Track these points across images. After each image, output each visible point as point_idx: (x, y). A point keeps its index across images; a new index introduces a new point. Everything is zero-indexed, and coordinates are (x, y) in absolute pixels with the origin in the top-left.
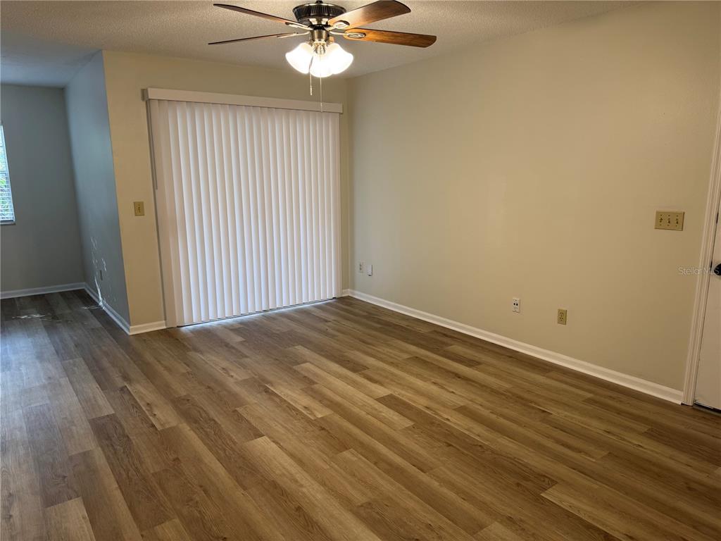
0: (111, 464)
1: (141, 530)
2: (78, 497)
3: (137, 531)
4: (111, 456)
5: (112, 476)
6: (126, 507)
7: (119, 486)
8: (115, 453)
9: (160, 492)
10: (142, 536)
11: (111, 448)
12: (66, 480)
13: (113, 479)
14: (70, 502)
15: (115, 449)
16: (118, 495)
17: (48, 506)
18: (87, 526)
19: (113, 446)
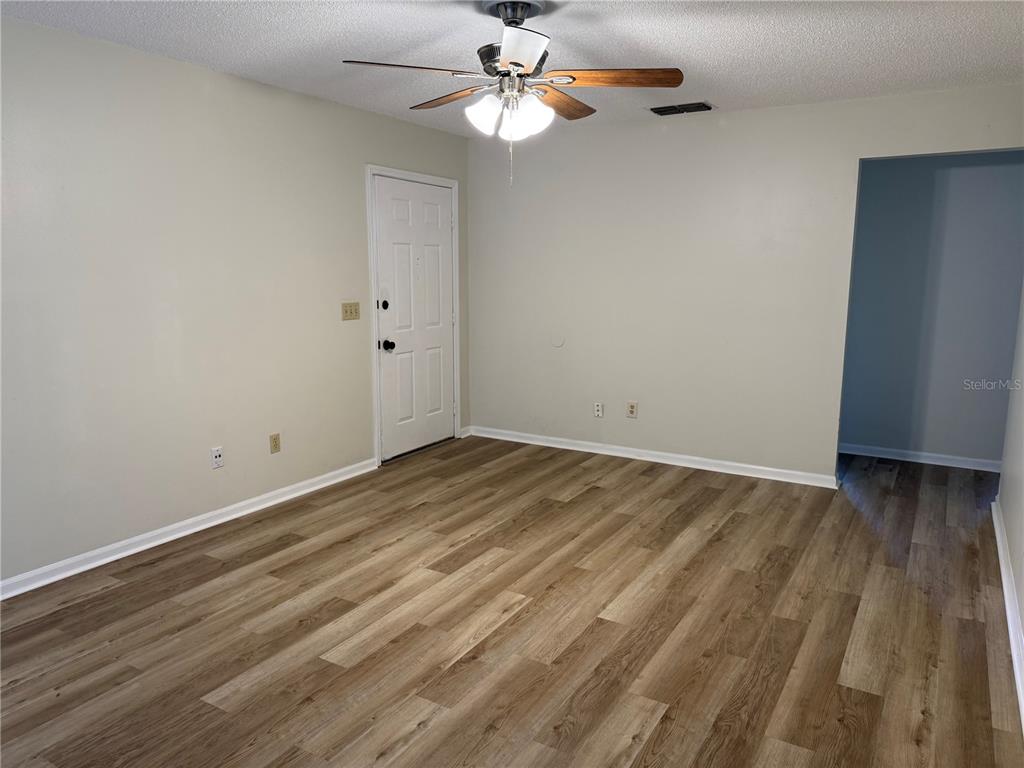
0: (775, 699)
1: (806, 626)
2: (840, 686)
3: (811, 626)
4: (764, 709)
5: (787, 684)
6: (802, 648)
7: (790, 669)
8: (755, 712)
9: (761, 639)
10: (810, 621)
11: (753, 723)
12: (841, 716)
13: (790, 680)
14: (852, 686)
15: (751, 717)
16: (800, 661)
17: (878, 697)
18: (849, 654)
19: (748, 724)
